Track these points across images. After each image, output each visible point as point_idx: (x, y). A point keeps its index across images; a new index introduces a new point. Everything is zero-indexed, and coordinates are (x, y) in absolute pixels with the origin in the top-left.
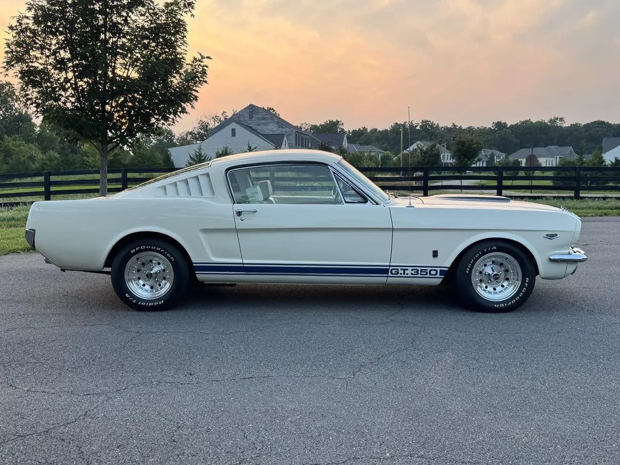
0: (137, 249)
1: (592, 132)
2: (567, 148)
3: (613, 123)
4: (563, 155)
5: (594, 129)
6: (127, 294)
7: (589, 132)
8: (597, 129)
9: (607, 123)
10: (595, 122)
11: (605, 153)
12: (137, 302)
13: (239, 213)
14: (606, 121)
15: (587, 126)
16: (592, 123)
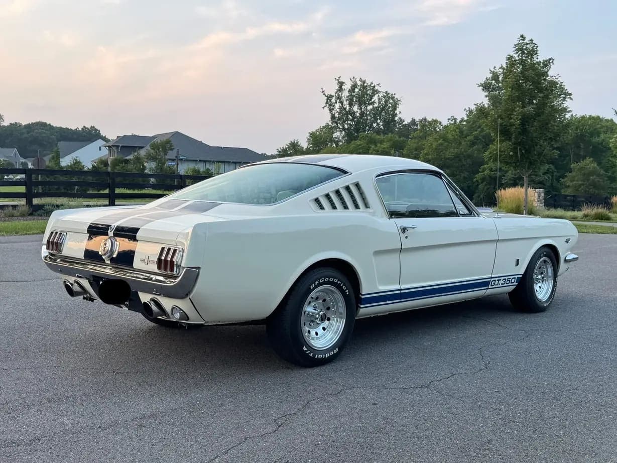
0: (316, 283)
1: (34, 134)
2: (12, 149)
3: (55, 126)
4: (7, 157)
5: (37, 131)
6: (304, 347)
7: (31, 133)
8: (40, 131)
9: (50, 125)
10: (37, 124)
11: (63, 157)
12: (314, 355)
13: (404, 230)
14: (48, 123)
15: (29, 127)
16: (33, 124)
